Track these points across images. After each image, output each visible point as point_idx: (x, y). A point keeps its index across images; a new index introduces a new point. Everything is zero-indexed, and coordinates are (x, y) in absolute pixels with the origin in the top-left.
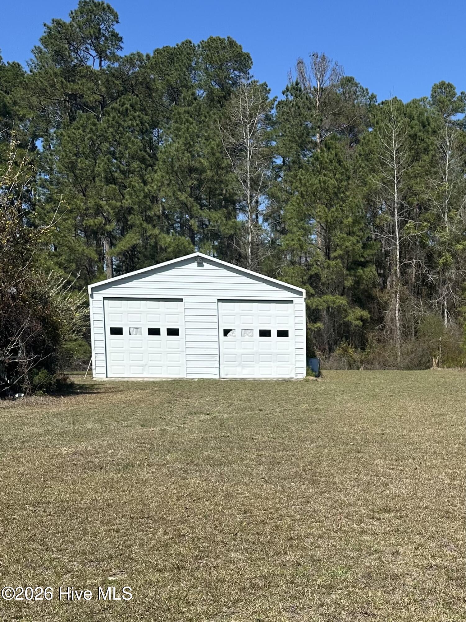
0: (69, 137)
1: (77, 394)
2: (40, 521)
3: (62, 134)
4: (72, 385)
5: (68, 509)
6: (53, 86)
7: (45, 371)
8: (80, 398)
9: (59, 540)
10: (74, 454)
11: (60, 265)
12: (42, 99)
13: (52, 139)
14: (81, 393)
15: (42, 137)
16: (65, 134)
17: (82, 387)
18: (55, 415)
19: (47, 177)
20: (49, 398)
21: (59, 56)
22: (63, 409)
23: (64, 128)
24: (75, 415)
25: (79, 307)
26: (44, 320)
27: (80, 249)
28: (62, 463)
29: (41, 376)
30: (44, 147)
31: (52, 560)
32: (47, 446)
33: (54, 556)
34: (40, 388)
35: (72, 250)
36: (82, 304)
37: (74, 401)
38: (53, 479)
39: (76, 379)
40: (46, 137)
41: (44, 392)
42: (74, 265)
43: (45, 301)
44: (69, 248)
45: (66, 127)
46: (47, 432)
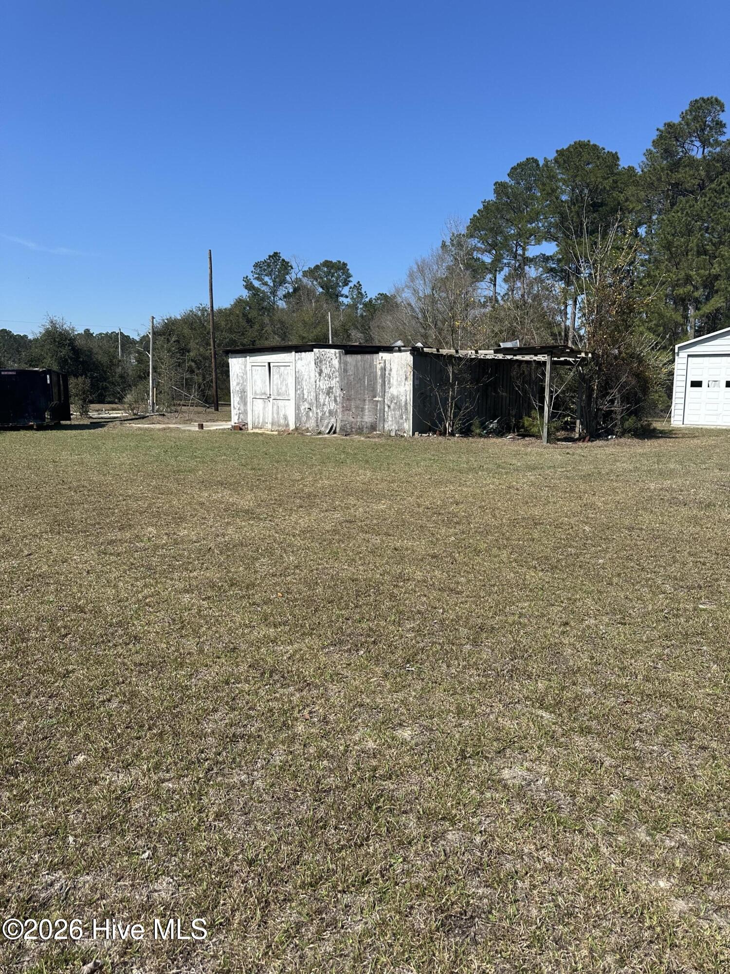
0: (669, 221)
1: (659, 437)
2: (636, 545)
3: (663, 219)
4: (655, 429)
5: (659, 537)
6: (659, 180)
7: (635, 418)
8: (661, 441)
9: (652, 563)
10: (661, 489)
11: (649, 329)
12: (648, 192)
13: (654, 225)
14: (662, 437)
15: (646, 224)
16: (665, 218)
17: (661, 432)
18: (641, 455)
19: (647, 257)
20: (635, 441)
21: (668, 153)
22: (647, 450)
23: (665, 213)
24: (658, 455)
25: (665, 364)
26: (638, 376)
27: (669, 315)
28: (651, 496)
29: (630, 423)
30: (646, 233)
31: (647, 580)
32: (638, 481)
33: (649, 576)
34: (629, 432)
35: (661, 316)
36: (668, 362)
37: (656, 444)
38: (645, 509)
39: (658, 425)
40: (648, 224)
41: (632, 435)
42: (662, 328)
43: (641, 360)
44: (659, 314)
45: (667, 212)
46: (636, 469)
